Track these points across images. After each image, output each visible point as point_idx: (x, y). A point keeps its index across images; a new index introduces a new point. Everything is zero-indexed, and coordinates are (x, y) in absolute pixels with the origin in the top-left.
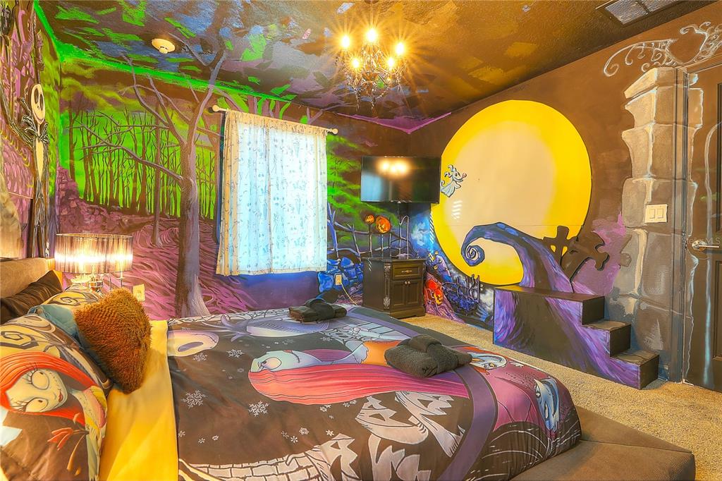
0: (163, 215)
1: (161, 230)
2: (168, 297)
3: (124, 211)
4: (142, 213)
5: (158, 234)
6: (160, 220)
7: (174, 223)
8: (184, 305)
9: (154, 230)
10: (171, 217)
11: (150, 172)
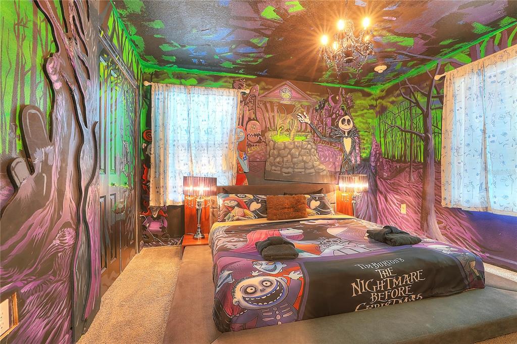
0: (414, 162)
1: (413, 172)
2: (417, 215)
3: (398, 161)
4: (405, 162)
5: (412, 174)
6: (413, 165)
7: (420, 166)
8: (425, 223)
9: (410, 171)
10: (418, 162)
11: (408, 136)
